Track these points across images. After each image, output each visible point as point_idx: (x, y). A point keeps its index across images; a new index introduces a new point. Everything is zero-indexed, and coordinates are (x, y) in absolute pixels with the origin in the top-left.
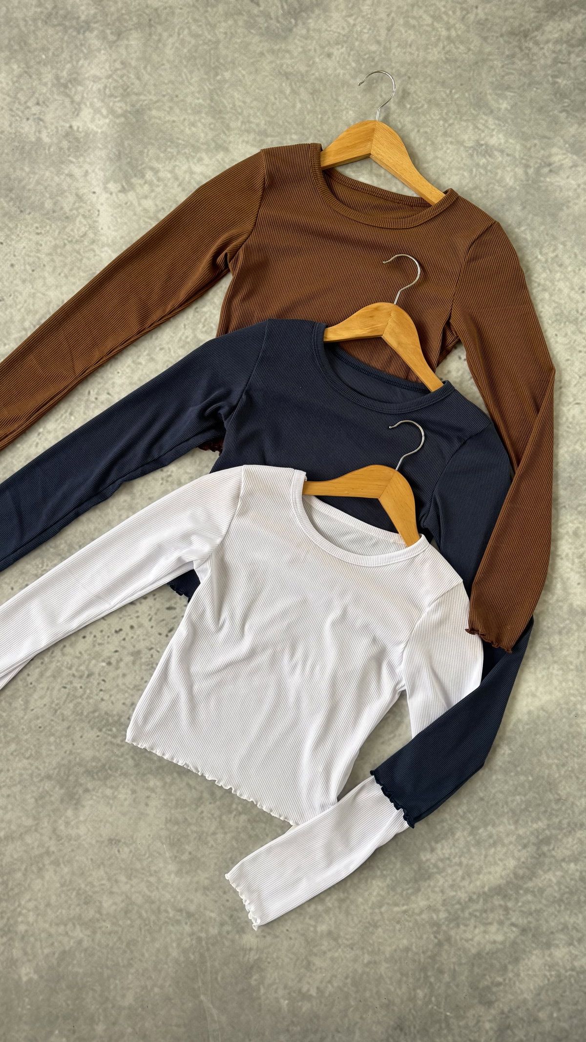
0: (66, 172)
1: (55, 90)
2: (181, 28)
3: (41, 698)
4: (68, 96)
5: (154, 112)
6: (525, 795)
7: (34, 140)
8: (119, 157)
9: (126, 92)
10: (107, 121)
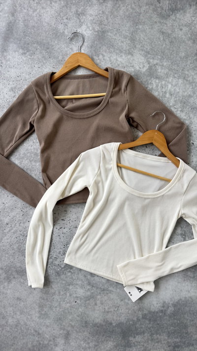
0: (70, 47)
1: (75, 15)
2: (128, 5)
3: (7, 239)
4: (79, 19)
5: (109, 34)
6: (175, 327)
7: (62, 32)
8: (91, 47)
9: (101, 23)
10: (91, 32)
